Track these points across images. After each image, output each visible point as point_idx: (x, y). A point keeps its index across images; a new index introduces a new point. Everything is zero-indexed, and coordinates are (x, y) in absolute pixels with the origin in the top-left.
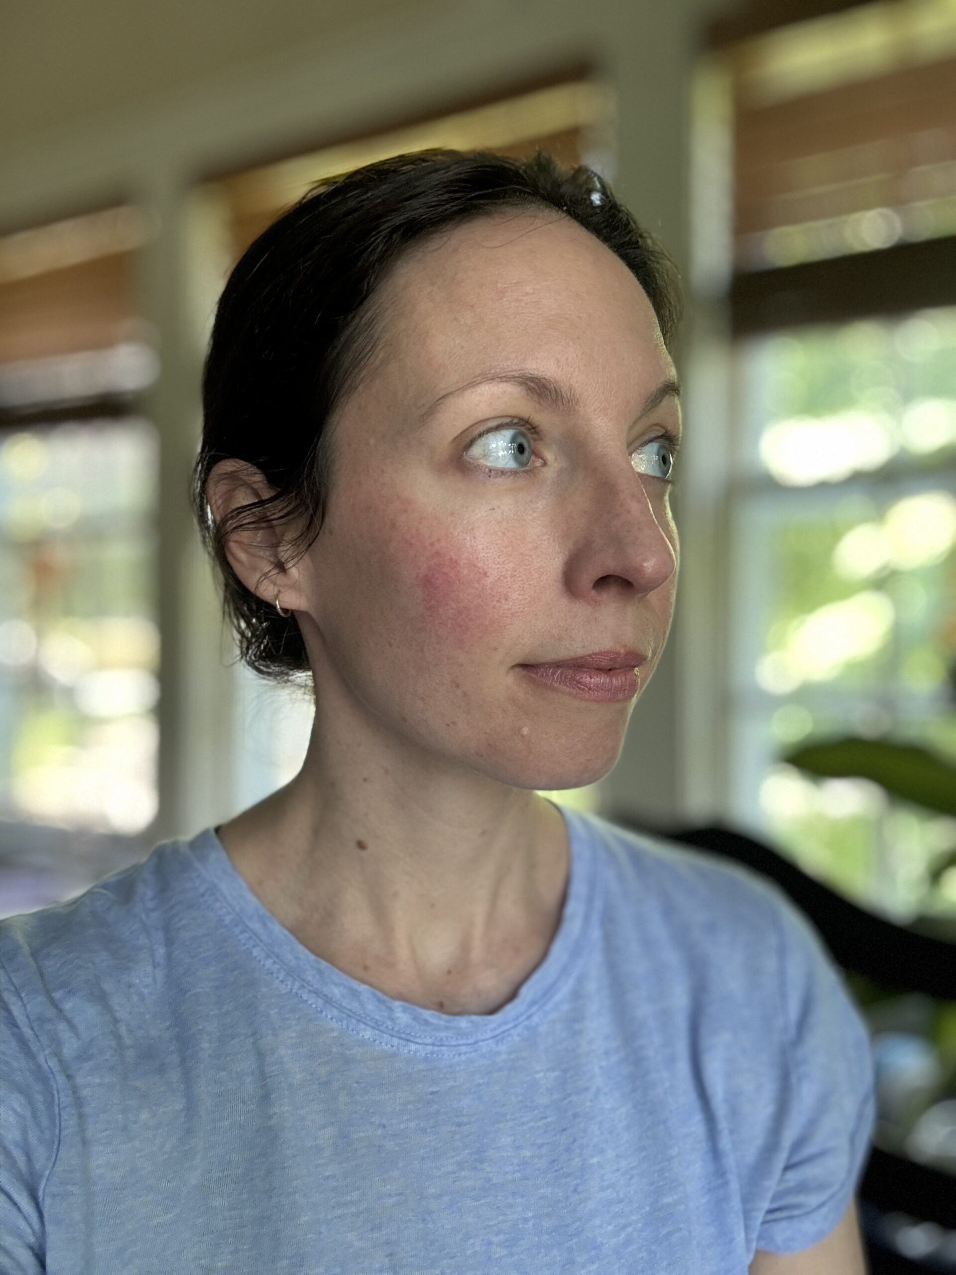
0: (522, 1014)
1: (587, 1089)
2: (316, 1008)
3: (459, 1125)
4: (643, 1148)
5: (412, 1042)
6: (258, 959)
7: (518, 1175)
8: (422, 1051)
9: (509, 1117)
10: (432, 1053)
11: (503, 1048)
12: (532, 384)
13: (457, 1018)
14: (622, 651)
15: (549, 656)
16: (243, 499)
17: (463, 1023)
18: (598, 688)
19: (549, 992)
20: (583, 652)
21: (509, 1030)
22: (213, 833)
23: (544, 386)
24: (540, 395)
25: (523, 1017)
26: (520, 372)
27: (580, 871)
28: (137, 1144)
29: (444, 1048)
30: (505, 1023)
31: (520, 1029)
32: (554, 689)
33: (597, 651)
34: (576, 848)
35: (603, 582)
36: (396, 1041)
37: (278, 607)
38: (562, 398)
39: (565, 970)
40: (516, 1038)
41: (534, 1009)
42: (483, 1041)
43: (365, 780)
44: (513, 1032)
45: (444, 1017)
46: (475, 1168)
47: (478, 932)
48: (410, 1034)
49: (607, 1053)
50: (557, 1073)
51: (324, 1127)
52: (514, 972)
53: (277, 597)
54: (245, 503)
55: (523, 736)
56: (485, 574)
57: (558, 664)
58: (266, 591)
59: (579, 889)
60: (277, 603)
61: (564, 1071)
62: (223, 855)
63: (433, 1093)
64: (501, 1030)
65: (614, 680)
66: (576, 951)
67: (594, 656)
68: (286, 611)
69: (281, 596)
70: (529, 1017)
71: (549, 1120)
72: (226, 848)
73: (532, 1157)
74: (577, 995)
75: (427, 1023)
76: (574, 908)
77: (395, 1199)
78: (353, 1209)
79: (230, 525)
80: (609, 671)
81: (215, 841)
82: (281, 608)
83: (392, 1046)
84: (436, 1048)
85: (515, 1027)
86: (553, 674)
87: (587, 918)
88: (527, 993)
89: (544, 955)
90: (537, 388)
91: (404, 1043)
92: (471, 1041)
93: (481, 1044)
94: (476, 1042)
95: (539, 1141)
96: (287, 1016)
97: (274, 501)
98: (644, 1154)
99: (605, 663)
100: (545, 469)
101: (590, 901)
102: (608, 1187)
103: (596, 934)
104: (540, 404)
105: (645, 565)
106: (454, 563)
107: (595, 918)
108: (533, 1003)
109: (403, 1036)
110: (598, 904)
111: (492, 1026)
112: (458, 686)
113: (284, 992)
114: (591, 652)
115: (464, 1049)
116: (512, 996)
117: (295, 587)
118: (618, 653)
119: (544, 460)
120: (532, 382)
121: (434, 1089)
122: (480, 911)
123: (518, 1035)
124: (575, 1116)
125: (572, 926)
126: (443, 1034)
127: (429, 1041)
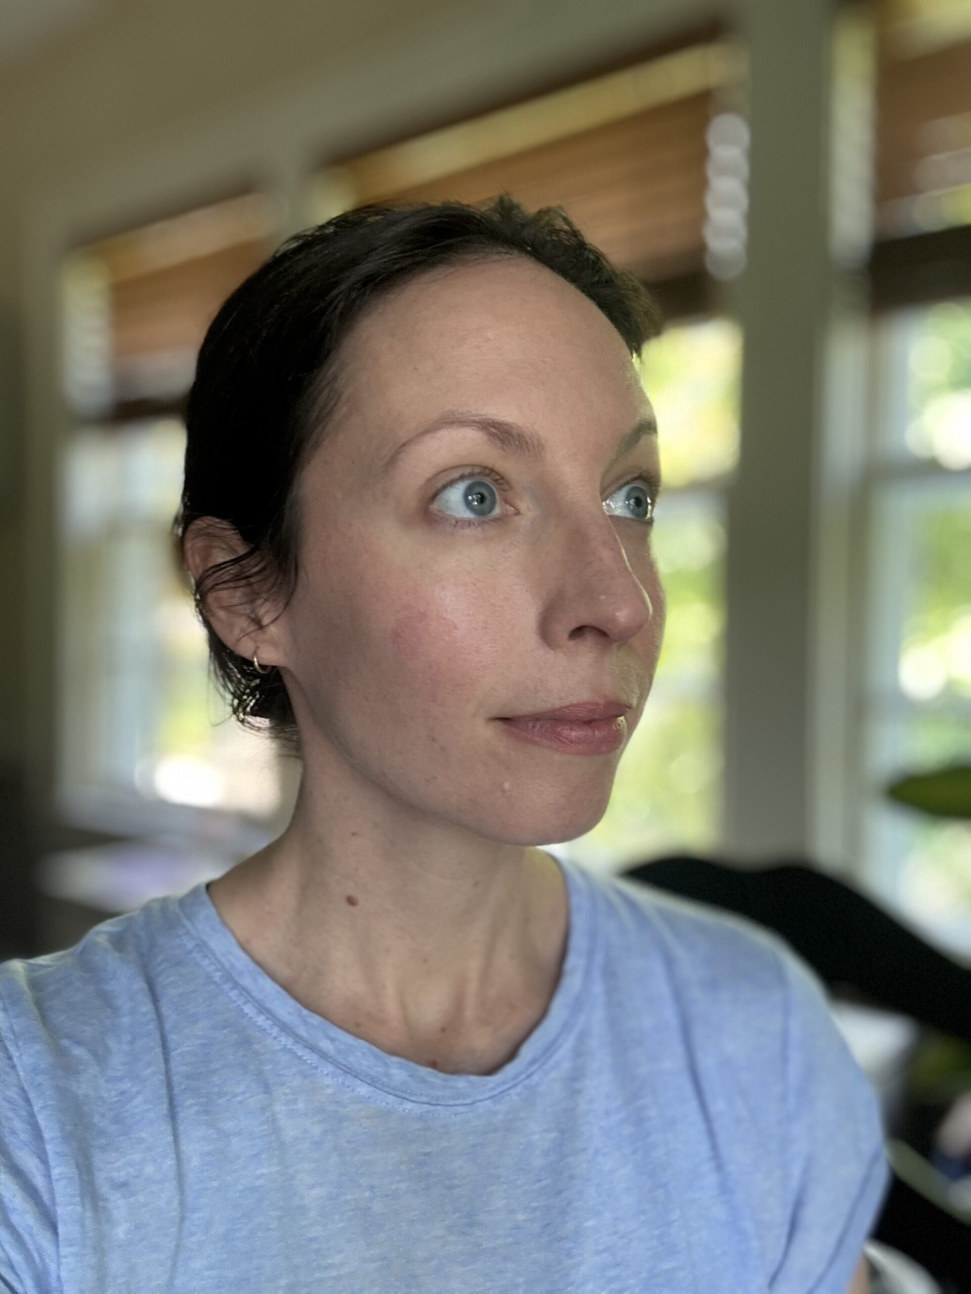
0: (521, 1073)
1: (584, 1150)
2: (311, 1063)
3: (450, 1188)
4: (643, 1212)
5: (408, 1100)
6: (249, 1016)
7: (510, 1240)
8: (418, 1109)
9: (502, 1180)
10: (427, 1112)
11: (501, 1107)
12: (494, 430)
13: (455, 1077)
14: (602, 702)
15: (527, 707)
16: (220, 557)
17: (461, 1083)
18: (579, 741)
19: (550, 1049)
20: (559, 703)
21: (509, 1089)
22: (203, 889)
23: (506, 432)
24: (502, 441)
25: (523, 1076)
26: (480, 417)
27: (580, 923)
28: (141, 1198)
29: (439, 1107)
30: (504, 1083)
31: (519, 1089)
32: (535, 743)
33: (575, 702)
34: (575, 900)
35: (578, 632)
36: (391, 1098)
37: (256, 664)
38: (527, 443)
39: (566, 1027)
40: (515, 1098)
41: (534, 1067)
42: (481, 1101)
43: (354, 834)
44: (512, 1092)
45: (441, 1075)
46: (464, 1233)
47: (472, 988)
48: (406, 1091)
49: (607, 1113)
50: (554, 1135)
51: (313, 1187)
52: (511, 1029)
53: (255, 653)
54: (221, 560)
55: (504, 791)
56: (455, 627)
57: (536, 718)
58: (245, 649)
59: (578, 941)
60: (255, 660)
61: (563, 1132)
62: (212, 911)
63: (426, 1154)
64: (500, 1089)
65: (597, 733)
66: (578, 1006)
67: (572, 708)
68: (263, 667)
69: (260, 651)
70: (529, 1076)
71: (545, 1182)
72: (215, 905)
73: (526, 1221)
74: (579, 1053)
75: (423, 1081)
76: (575, 962)
77: (379, 1263)
78: (334, 1273)
79: (209, 582)
80: (589, 723)
81: (205, 897)
82: (260, 665)
83: (387, 1103)
84: (432, 1108)
85: (515, 1086)
86: (534, 727)
87: (588, 973)
88: (527, 1052)
89: (544, 1013)
90: (499, 433)
91: (399, 1100)
92: (468, 1101)
93: (479, 1104)
94: (473, 1103)
95: (534, 1204)
96: (281, 1072)
97: (247, 558)
98: (642, 1218)
99: (583, 715)
100: (517, 518)
101: (591, 954)
102: (604, 1251)
103: (598, 988)
104: (504, 450)
105: (618, 614)
106: (423, 616)
107: (597, 974)
108: (533, 1061)
109: (399, 1093)
110: (599, 958)
111: (490, 1086)
112: (434, 740)
113: (278, 1048)
114: (568, 703)
115: (461, 1109)
116: (512, 1055)
117: (273, 643)
118: (597, 704)
119: (516, 509)
120: (495, 427)
121: (427, 1150)
122: (474, 968)
123: (518, 1094)
124: (572, 1177)
125: (572, 983)
126: (440, 1093)
127: (425, 1099)
